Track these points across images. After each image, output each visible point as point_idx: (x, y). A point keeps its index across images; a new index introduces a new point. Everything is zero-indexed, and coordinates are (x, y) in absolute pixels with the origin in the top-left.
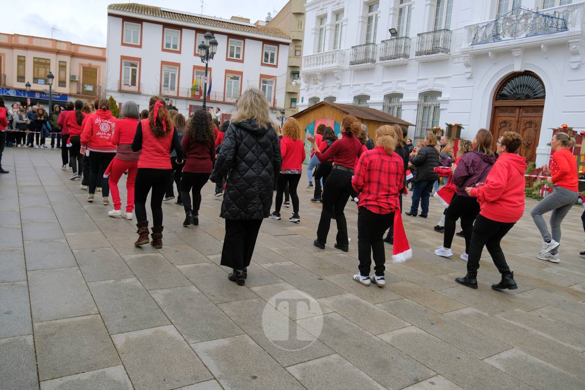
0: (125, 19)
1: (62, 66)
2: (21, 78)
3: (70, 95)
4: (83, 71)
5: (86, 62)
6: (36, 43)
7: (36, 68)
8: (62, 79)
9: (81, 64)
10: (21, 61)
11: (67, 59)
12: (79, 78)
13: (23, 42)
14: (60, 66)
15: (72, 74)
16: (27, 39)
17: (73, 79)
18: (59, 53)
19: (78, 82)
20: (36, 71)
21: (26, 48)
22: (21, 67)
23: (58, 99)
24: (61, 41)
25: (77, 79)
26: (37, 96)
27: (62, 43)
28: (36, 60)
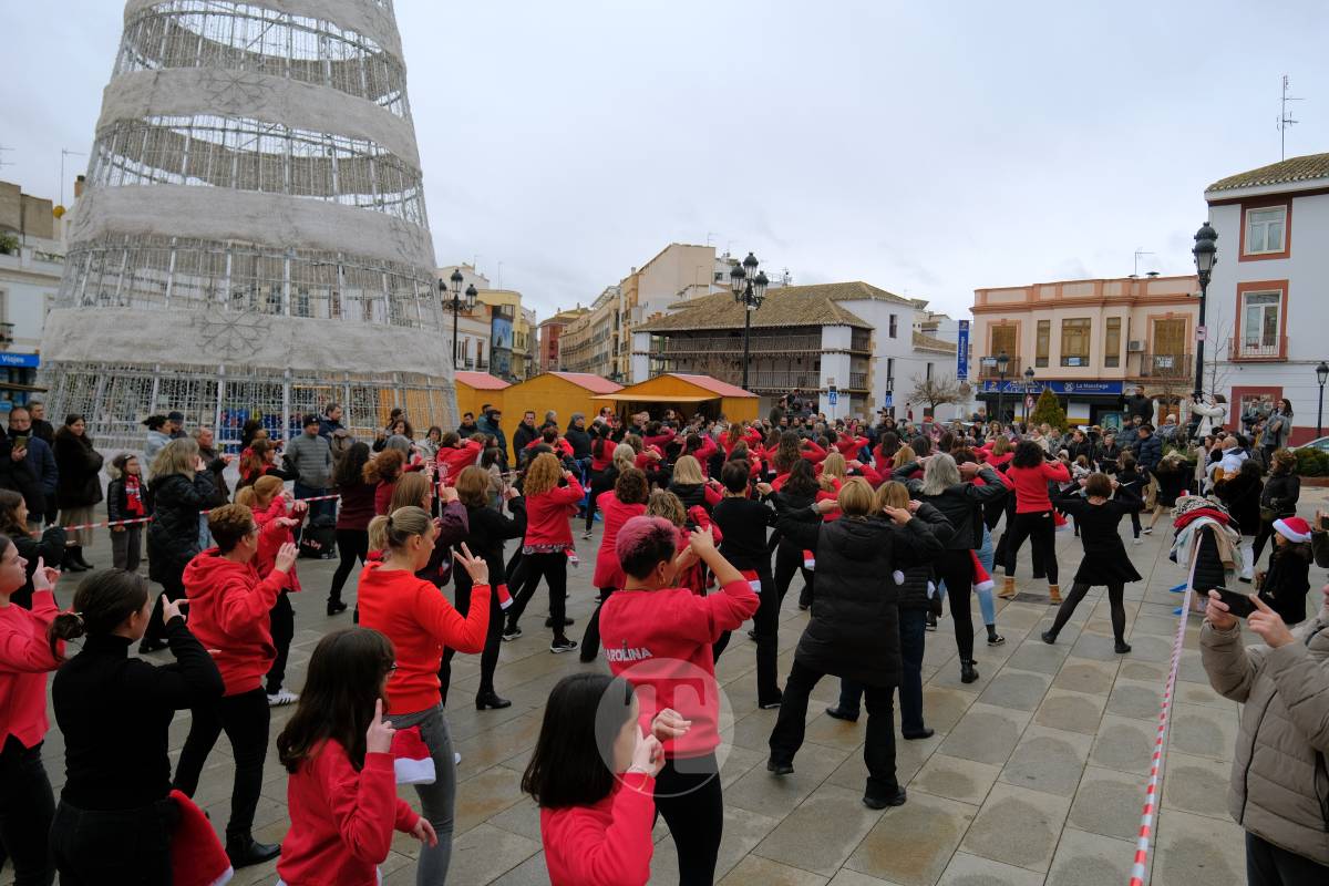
0: (1248, 203)
1: (1113, 327)
2: (1042, 360)
3: (1128, 381)
4: (1156, 331)
5: (1161, 311)
6: (1068, 293)
7: (1066, 338)
8: (1112, 352)
9: (1151, 317)
10: (1043, 329)
11: (1122, 312)
12: (1147, 345)
13: (1047, 295)
14: (1109, 328)
15: (1132, 339)
16: (1053, 288)
17: (1132, 350)
18: (1105, 302)
19: (1143, 355)
20: (1066, 344)
21: (1051, 305)
22: (1042, 340)
23: (1106, 390)
24: (1111, 281)
25: (1141, 348)
26: (1069, 389)
27: (1113, 284)
28: (1067, 324)
